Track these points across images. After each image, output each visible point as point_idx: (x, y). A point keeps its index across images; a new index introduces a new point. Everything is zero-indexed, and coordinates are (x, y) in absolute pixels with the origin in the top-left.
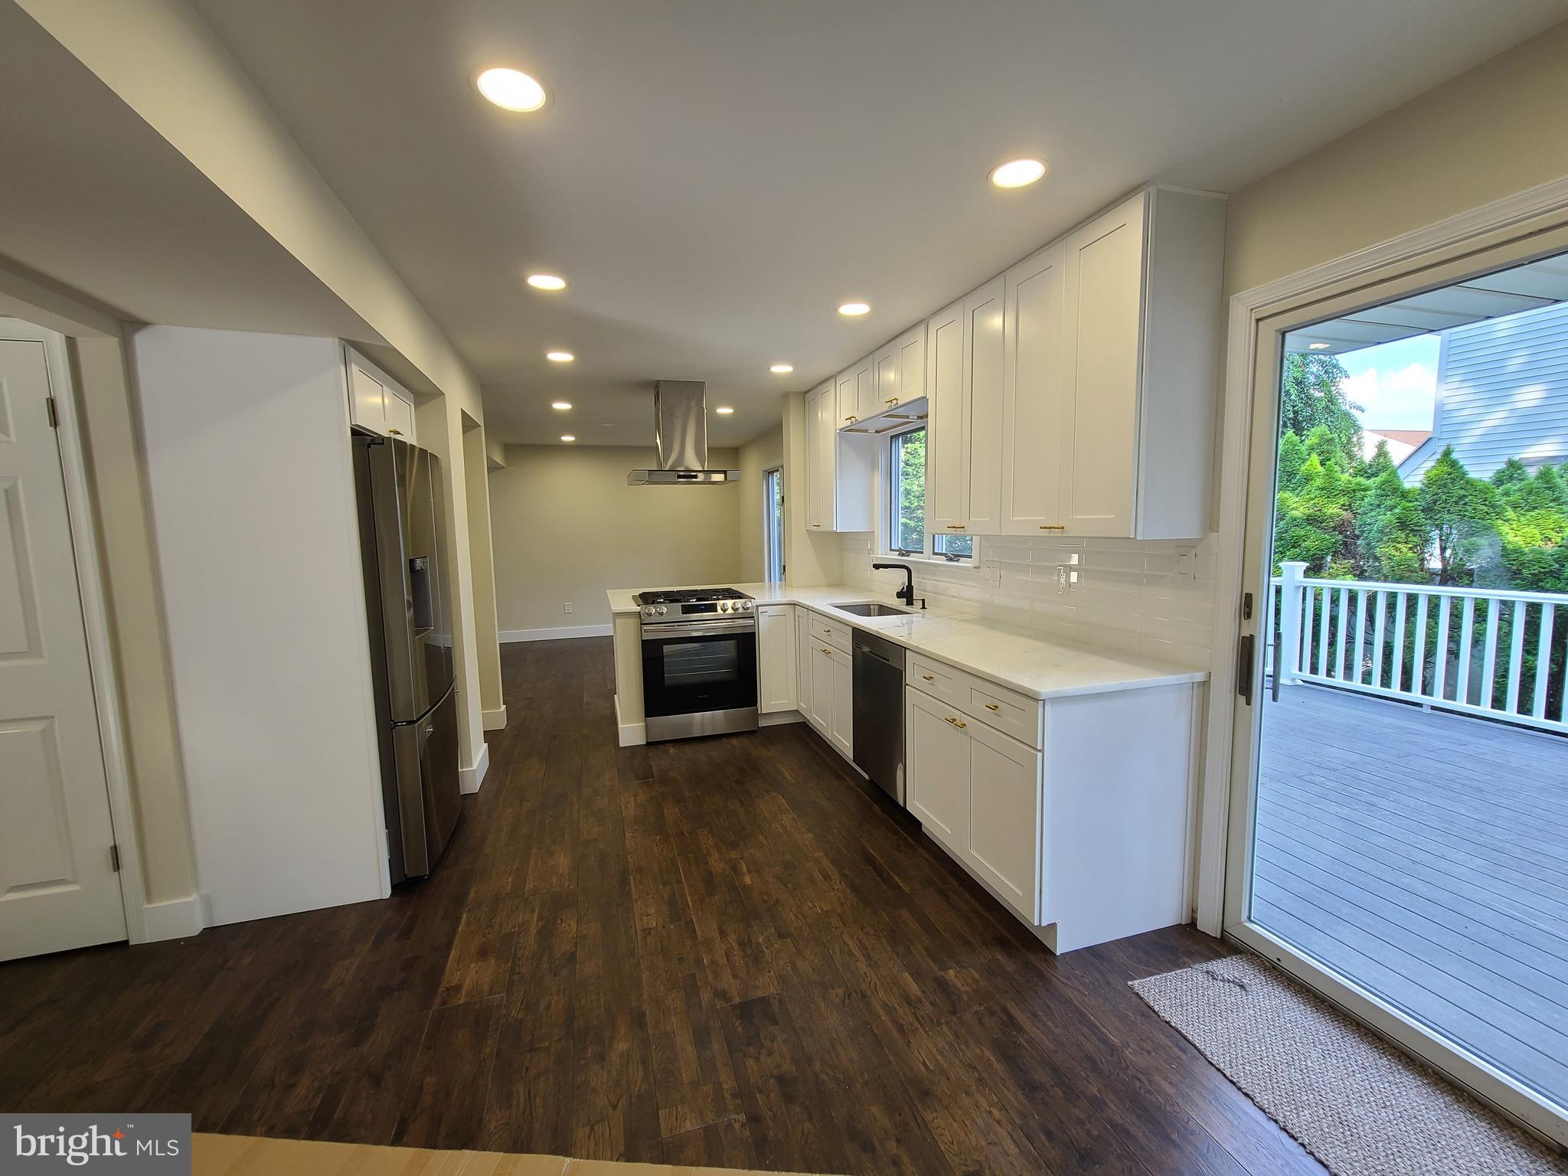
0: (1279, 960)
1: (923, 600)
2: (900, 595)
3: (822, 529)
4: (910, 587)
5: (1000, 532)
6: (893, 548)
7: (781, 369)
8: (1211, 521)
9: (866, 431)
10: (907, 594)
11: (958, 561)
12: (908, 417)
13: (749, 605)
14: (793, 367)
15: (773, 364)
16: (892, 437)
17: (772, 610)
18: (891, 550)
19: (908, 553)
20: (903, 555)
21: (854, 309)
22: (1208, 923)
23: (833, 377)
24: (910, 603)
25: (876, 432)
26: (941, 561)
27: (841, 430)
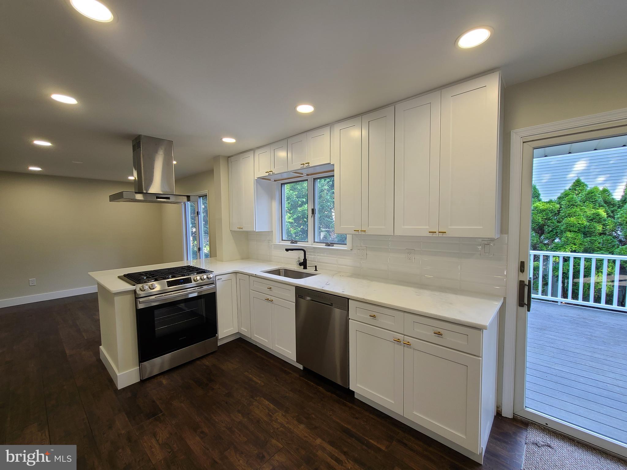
0: (547, 424)
1: (316, 266)
2: (300, 264)
3: (244, 230)
4: (305, 260)
5: (394, 234)
6: (283, 239)
7: (228, 140)
8: (504, 228)
9: (270, 180)
10: (304, 264)
11: (333, 246)
12: (302, 174)
13: (211, 276)
14: (236, 140)
15: (225, 137)
16: (282, 184)
17: (224, 277)
18: (282, 240)
19: (296, 242)
20: (293, 243)
21: (305, 109)
22: (507, 413)
23: (253, 150)
24: (305, 268)
25: (275, 181)
26: (323, 246)
27: (258, 178)
